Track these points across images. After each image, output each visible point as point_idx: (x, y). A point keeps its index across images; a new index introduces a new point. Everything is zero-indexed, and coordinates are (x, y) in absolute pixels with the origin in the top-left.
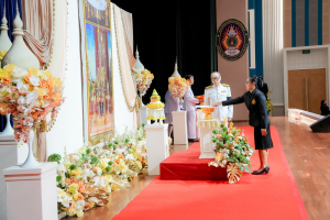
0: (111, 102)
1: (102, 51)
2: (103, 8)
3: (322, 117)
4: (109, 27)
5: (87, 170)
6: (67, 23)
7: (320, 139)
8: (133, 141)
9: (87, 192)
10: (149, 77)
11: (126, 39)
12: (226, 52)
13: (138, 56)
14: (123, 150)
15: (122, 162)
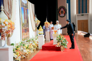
0: (28, 29)
1: (26, 15)
2: (26, 3)
3: (87, 33)
4: (28, 8)
5: (22, 48)
6: (16, 7)
7: (86, 39)
8: (34, 40)
9: (22, 54)
10: (39, 22)
11: (33, 12)
12: (61, 15)
13: (36, 16)
14: (32, 42)
15: (31, 46)
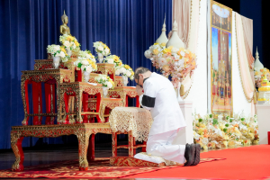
0: (230, 89)
1: (223, 48)
2: (226, 16)
4: (230, 30)
10: (267, 75)
13: (257, 57)
